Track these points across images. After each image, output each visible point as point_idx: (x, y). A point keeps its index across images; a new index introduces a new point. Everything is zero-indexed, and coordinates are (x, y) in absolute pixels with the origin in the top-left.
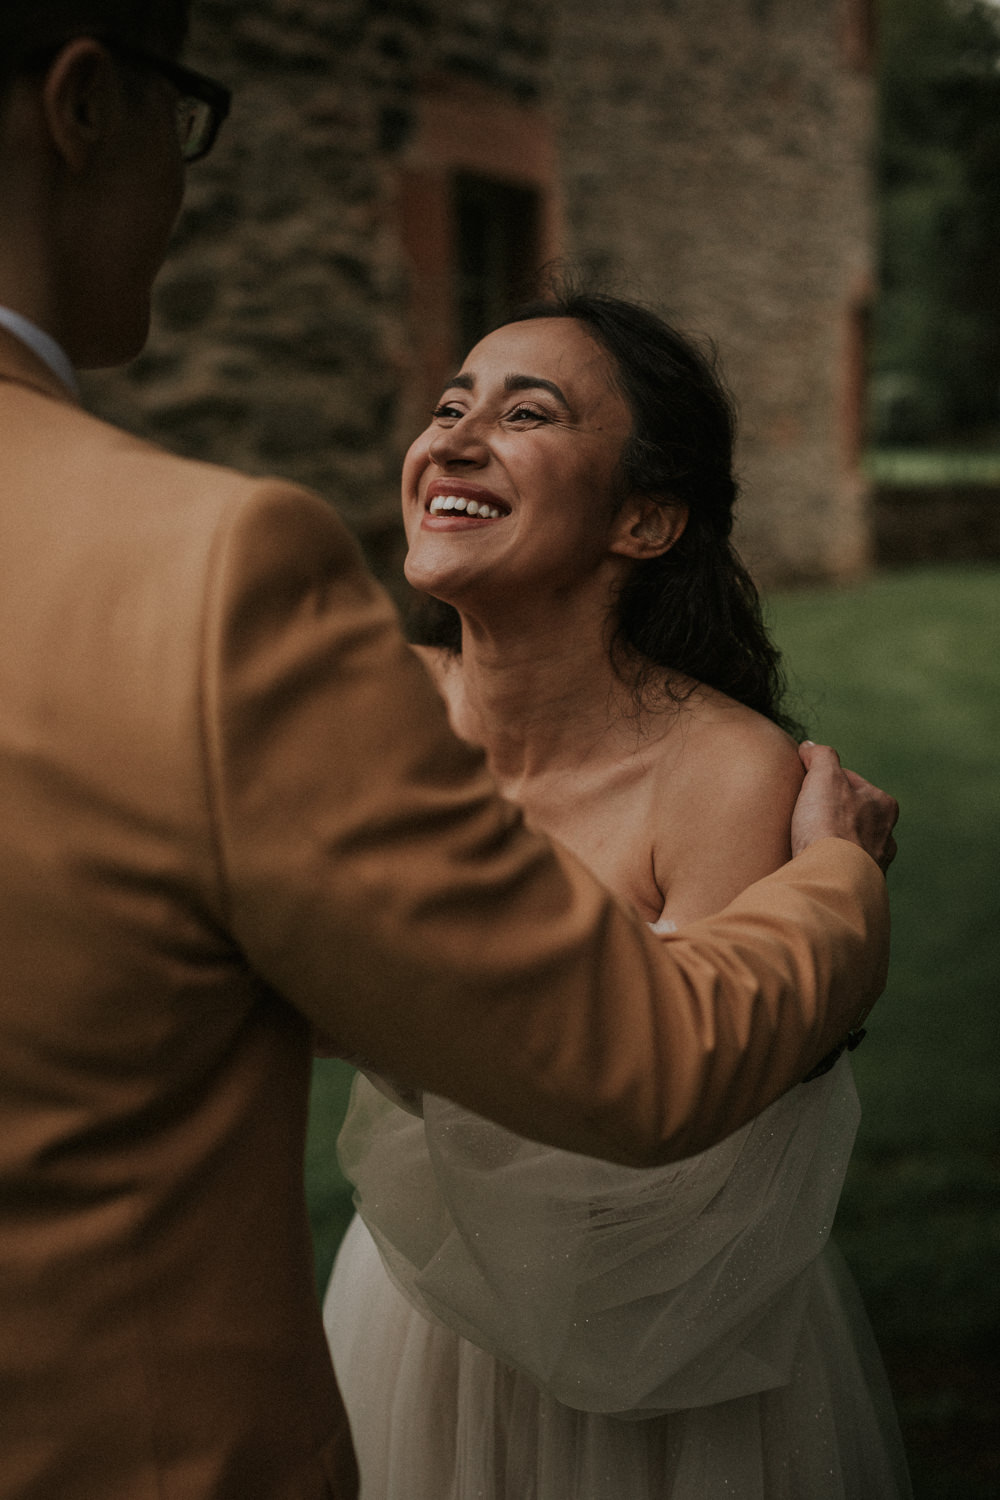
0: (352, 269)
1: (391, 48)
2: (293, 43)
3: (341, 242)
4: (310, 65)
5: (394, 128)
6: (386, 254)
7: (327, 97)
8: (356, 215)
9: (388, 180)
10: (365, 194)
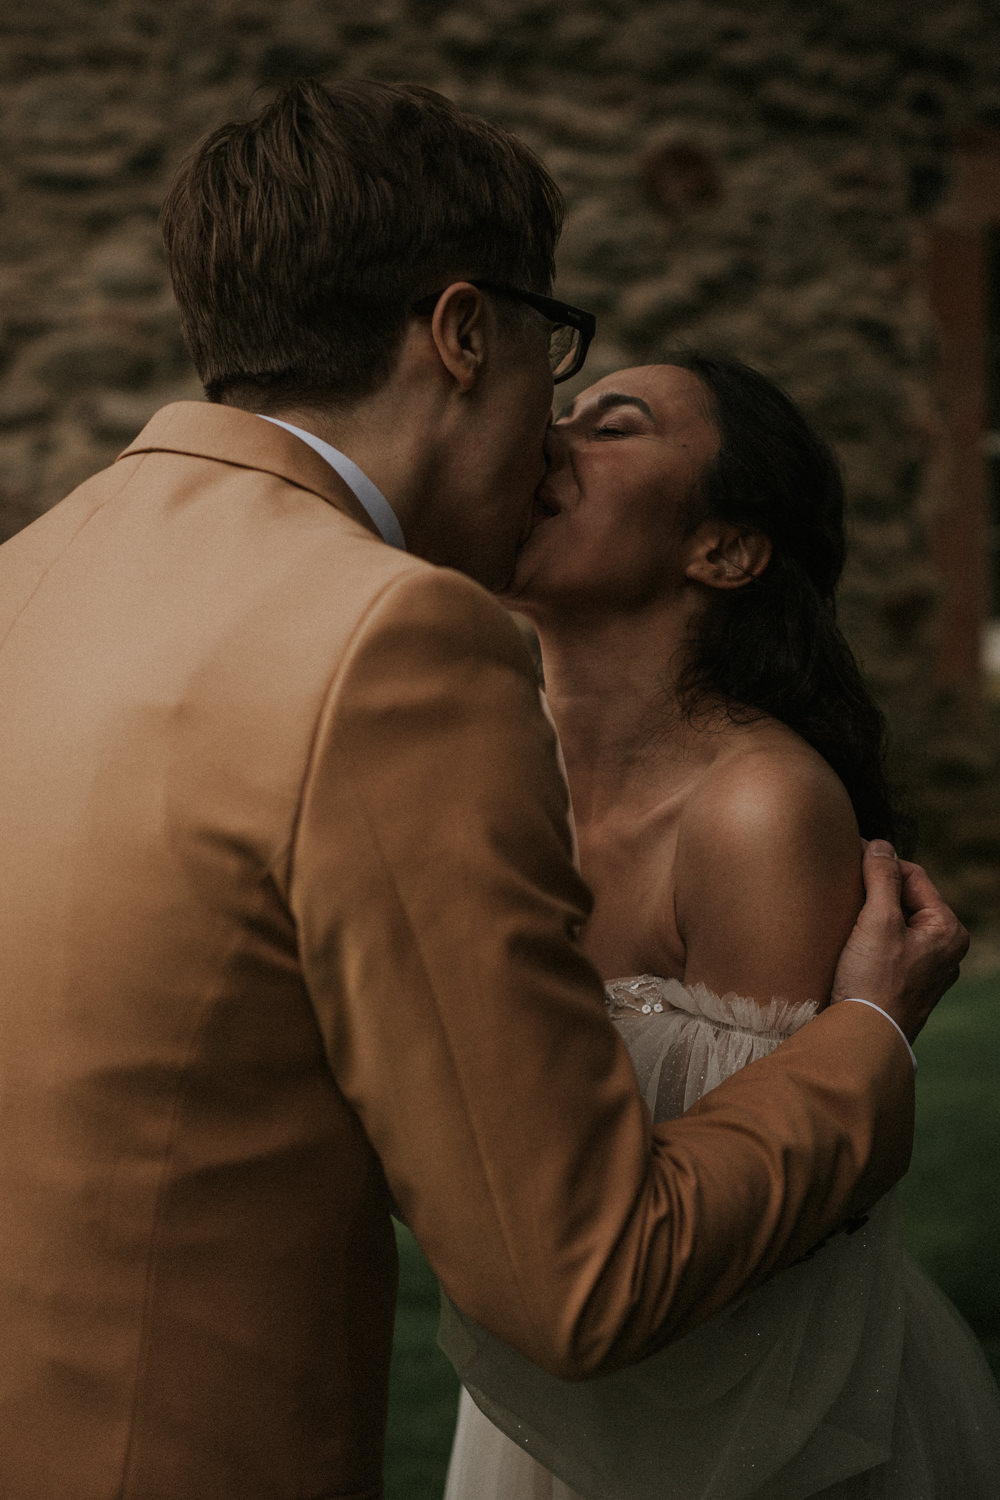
0: (878, 334)
1: (925, 104)
2: (819, 105)
3: (865, 306)
4: (837, 126)
5: (926, 186)
6: (915, 318)
7: (856, 157)
8: (882, 279)
9: (919, 243)
10: (893, 256)
